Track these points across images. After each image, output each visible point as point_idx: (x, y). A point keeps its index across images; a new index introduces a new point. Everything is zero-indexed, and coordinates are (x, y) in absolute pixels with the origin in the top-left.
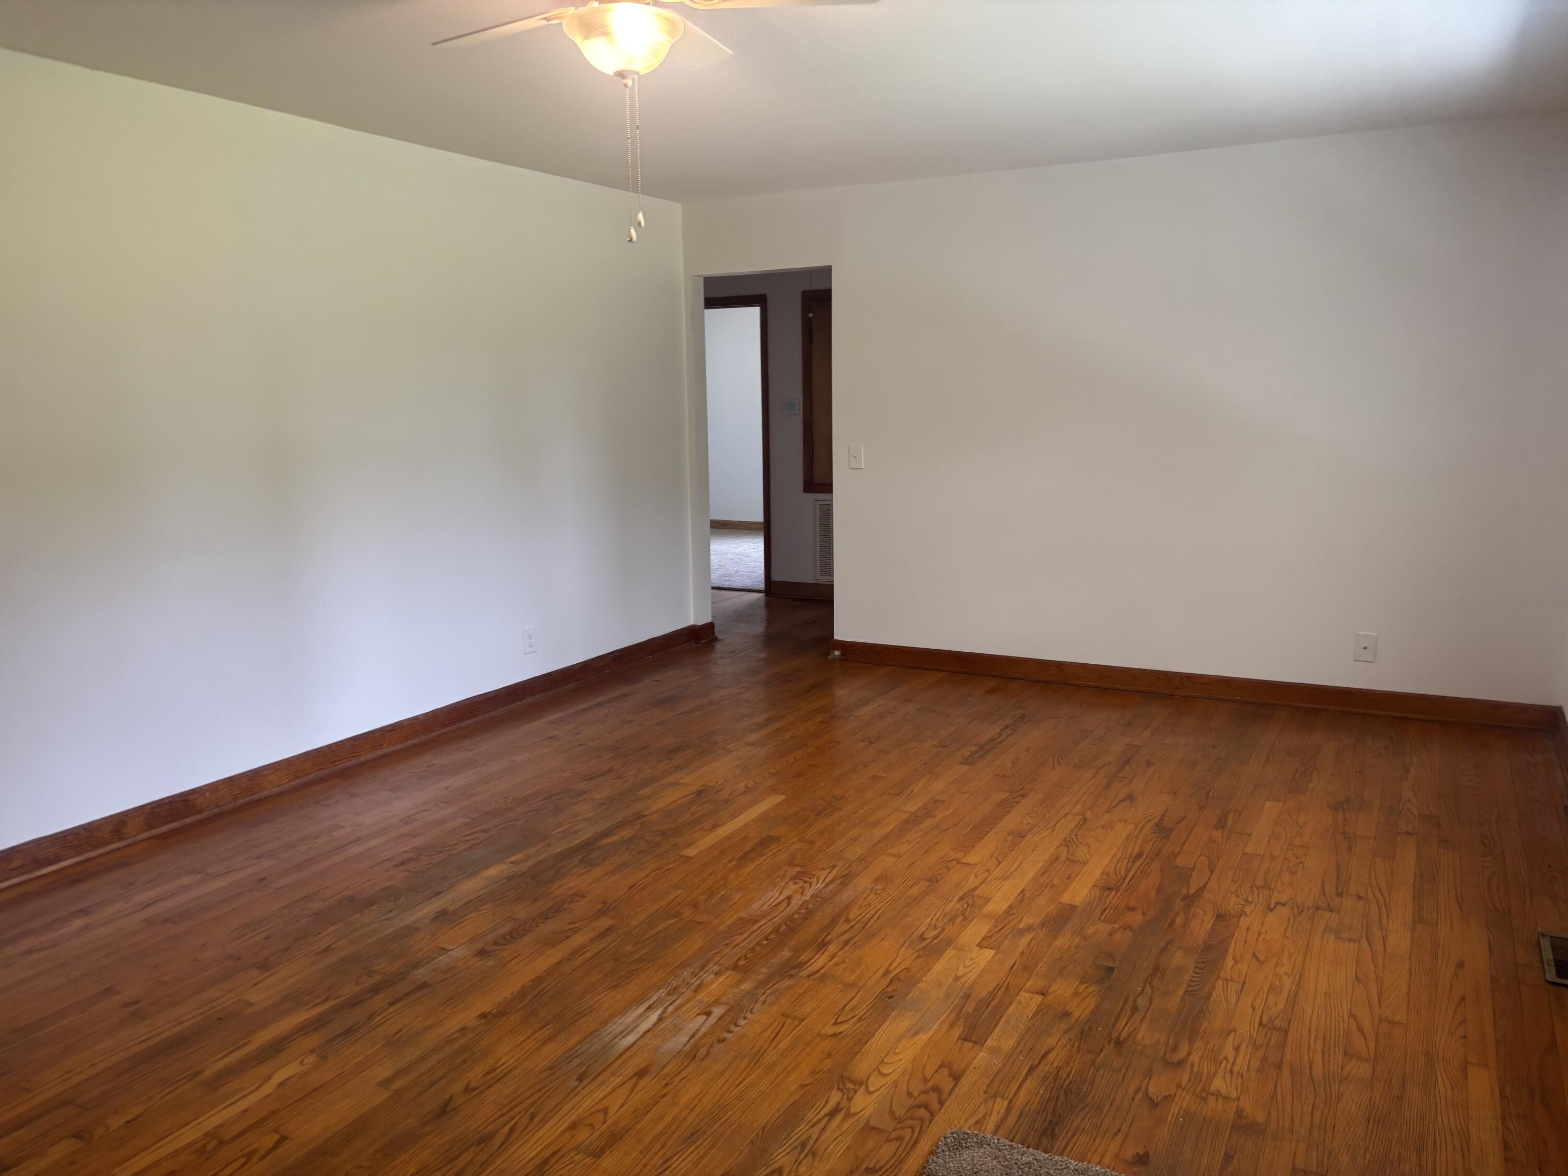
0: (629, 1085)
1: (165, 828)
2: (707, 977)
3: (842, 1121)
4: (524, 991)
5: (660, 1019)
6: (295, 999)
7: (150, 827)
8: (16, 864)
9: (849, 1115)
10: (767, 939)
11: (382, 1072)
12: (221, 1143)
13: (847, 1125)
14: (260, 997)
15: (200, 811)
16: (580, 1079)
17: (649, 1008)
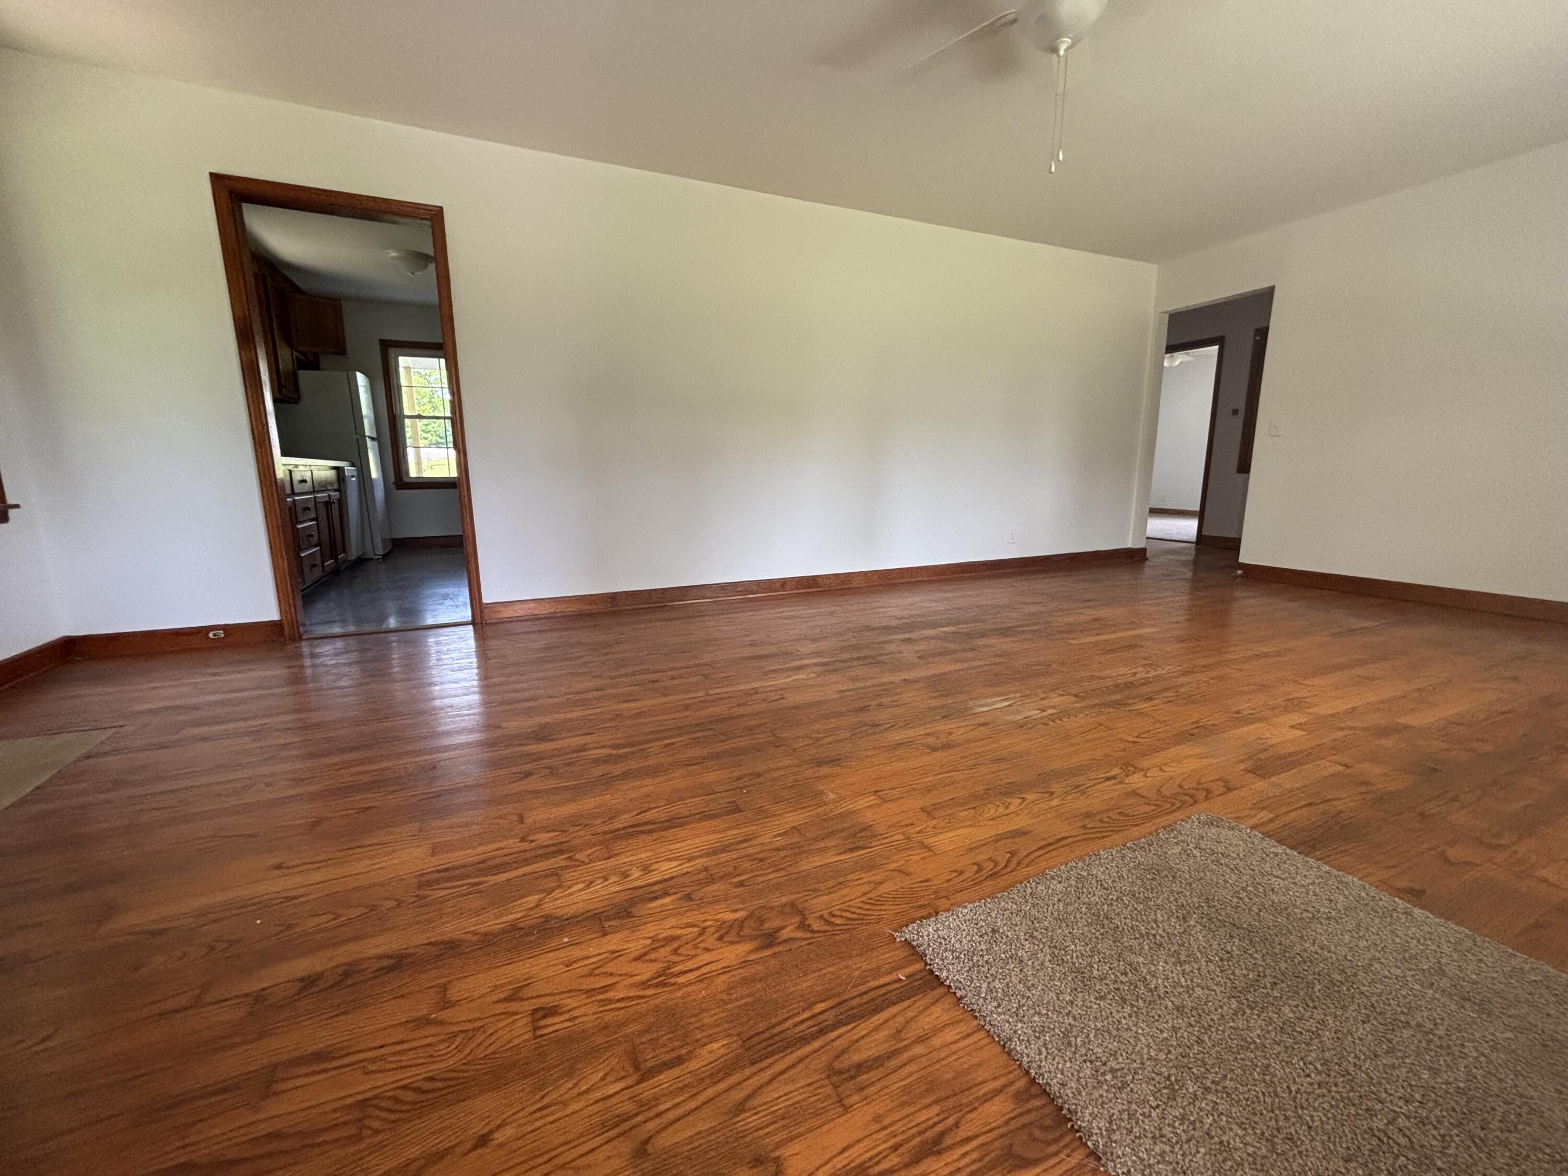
0: (971, 728)
1: (803, 591)
2: (1052, 695)
3: (1115, 784)
4: (934, 676)
5: (1009, 706)
6: (818, 654)
7: (797, 588)
8: (739, 589)
9: (1122, 782)
10: (1107, 688)
11: (840, 687)
12: (757, 693)
13: (1116, 787)
14: (803, 650)
15: (820, 587)
16: (943, 717)
17: (1005, 699)
